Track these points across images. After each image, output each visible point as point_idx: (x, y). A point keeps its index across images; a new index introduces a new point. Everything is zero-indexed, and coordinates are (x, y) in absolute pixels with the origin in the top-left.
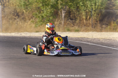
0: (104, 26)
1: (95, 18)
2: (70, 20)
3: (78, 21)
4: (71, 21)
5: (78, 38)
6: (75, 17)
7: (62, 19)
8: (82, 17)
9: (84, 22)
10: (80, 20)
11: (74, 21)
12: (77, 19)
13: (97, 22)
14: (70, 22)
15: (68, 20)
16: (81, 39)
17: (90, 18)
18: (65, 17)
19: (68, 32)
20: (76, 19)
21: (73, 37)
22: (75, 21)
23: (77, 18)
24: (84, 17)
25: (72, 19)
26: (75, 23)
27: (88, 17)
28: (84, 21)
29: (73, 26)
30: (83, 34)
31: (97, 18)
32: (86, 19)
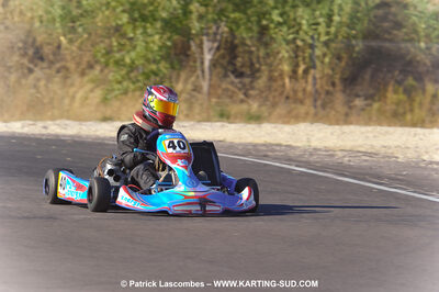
0: (358, 102)
1: (329, 71)
2: (232, 77)
3: (261, 82)
4: (237, 80)
5: (255, 145)
6: (252, 64)
7: (203, 71)
8: (280, 67)
9: (284, 85)
10: (271, 79)
11: (247, 80)
12: (258, 75)
13: (333, 84)
14: (232, 83)
15: (226, 76)
16: (264, 148)
17: (306, 72)
18: (214, 64)
19: (219, 124)
20: (254, 73)
21: (237, 141)
22: (252, 82)
23: (259, 70)
24: (286, 68)
25: (240, 75)
26: (252, 88)
27: (302, 68)
28: (287, 81)
29: (242, 101)
30: (275, 130)
31: (333, 70)
32: (294, 75)
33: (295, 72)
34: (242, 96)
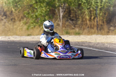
0: (112, 28)
1: (101, 18)
2: (70, 21)
3: (79, 22)
4: (71, 22)
5: (79, 42)
6: (76, 16)
7: (60, 19)
8: (85, 17)
9: (87, 24)
10: (82, 21)
11: (74, 22)
12: (78, 20)
13: (103, 22)
14: (70, 23)
15: (67, 21)
16: (81, 43)
17: (94, 18)
18: (63, 17)
19: (66, 36)
21: (72, 41)
22: (76, 22)
23: (79, 18)
24: (87, 17)
25: (72, 20)
26: (76, 24)
27: (93, 17)
28: (88, 22)
29: (73, 29)
30: (84, 37)
31: (103, 18)
32: (90, 20)
33: (90, 18)
34: (73, 27)
